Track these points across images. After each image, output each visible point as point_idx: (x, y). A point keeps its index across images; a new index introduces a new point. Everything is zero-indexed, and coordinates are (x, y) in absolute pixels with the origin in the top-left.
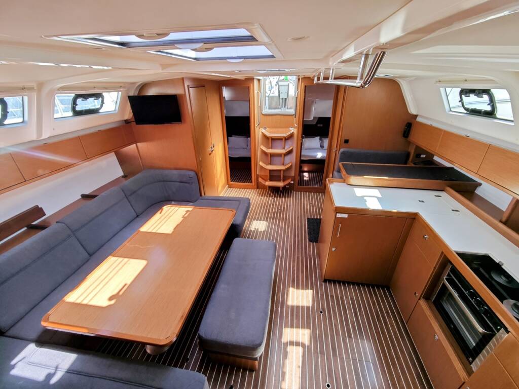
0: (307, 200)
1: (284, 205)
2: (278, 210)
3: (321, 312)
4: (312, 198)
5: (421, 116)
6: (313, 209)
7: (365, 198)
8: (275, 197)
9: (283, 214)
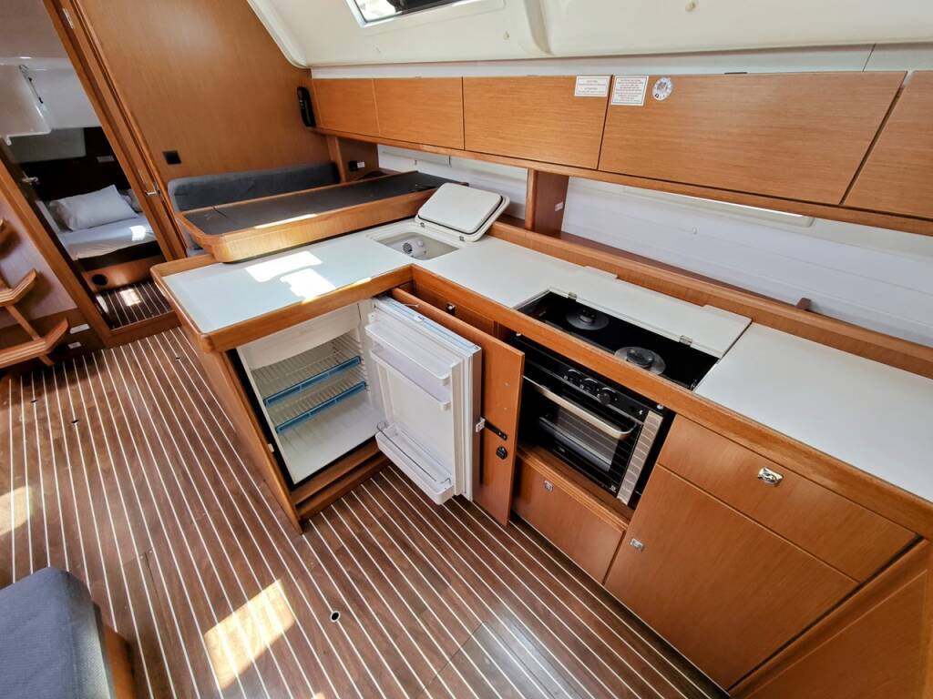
0: (161, 356)
1: (89, 400)
2: (70, 429)
3: (335, 616)
4: (174, 344)
5: (318, 67)
6: (191, 370)
7: (283, 279)
8: (39, 394)
9: (97, 430)
